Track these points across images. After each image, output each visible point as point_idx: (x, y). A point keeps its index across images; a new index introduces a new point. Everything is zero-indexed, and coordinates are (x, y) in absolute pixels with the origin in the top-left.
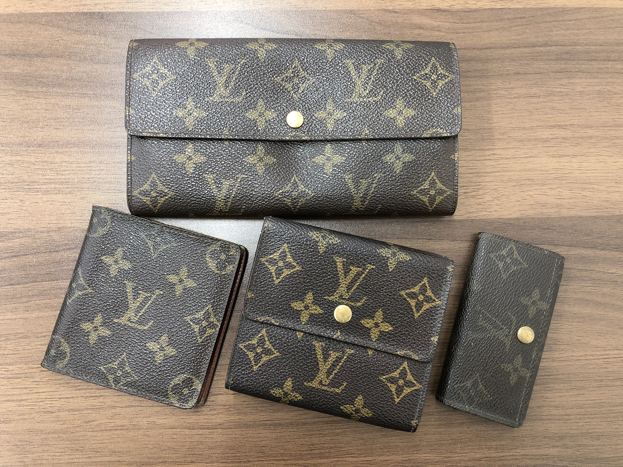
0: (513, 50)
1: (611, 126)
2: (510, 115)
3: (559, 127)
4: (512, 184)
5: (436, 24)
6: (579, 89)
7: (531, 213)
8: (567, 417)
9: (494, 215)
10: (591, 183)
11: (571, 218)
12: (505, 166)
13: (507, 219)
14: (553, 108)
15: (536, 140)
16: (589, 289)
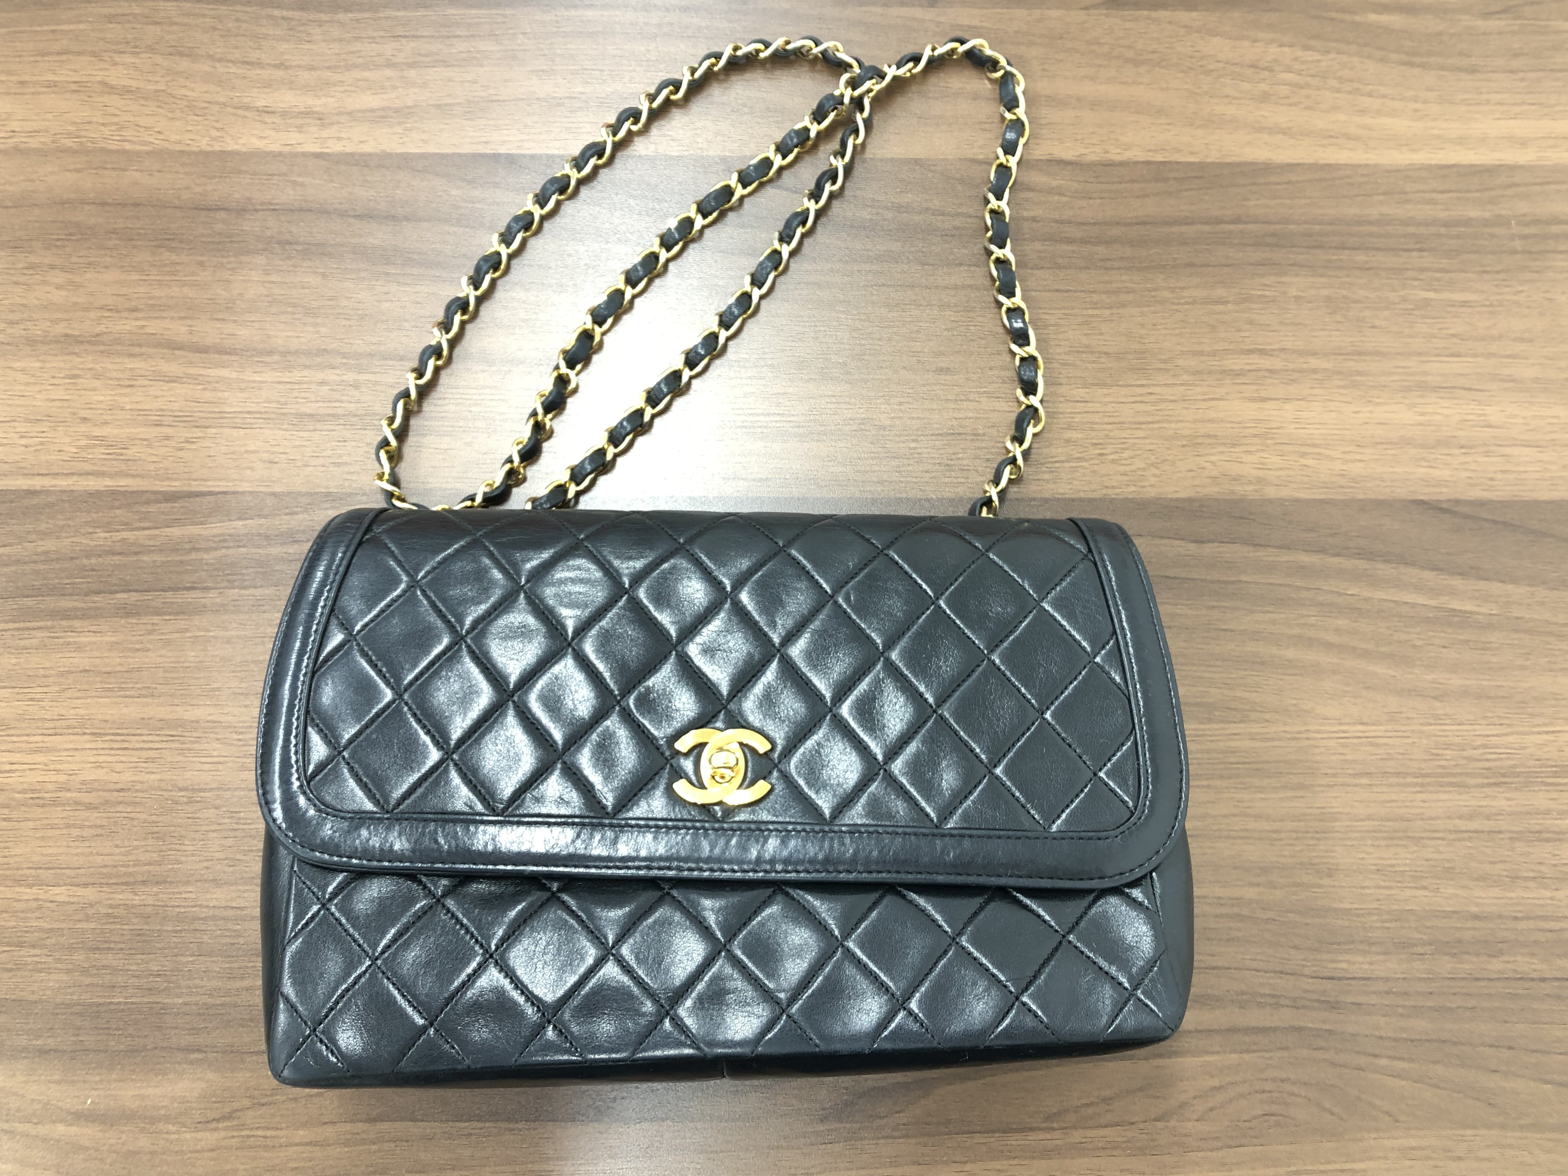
0: (1184, 228)
1: (1348, 354)
2: (1177, 331)
3: (1262, 352)
4: (1180, 443)
5: (1054, 183)
6: (1293, 292)
7: (1212, 490)
8: (1275, 836)
9: (1151, 493)
10: (1315, 446)
11: (1281, 501)
12: (1167, 413)
13: (1171, 499)
14: (1251, 322)
15: (1223, 372)
16: (1312, 620)
